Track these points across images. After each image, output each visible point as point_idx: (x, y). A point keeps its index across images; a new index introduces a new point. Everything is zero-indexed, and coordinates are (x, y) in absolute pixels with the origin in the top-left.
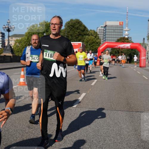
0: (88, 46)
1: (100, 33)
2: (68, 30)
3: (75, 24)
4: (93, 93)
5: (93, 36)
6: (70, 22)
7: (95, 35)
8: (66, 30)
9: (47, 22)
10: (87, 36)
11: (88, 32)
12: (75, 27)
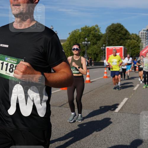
0: (130, 50)
1: (142, 37)
2: (109, 34)
3: (116, 29)
4: (135, 98)
5: (135, 40)
6: (112, 27)
7: (137, 39)
8: (107, 35)
9: (89, 27)
10: (129, 40)
11: (130, 36)
12: (116, 31)
